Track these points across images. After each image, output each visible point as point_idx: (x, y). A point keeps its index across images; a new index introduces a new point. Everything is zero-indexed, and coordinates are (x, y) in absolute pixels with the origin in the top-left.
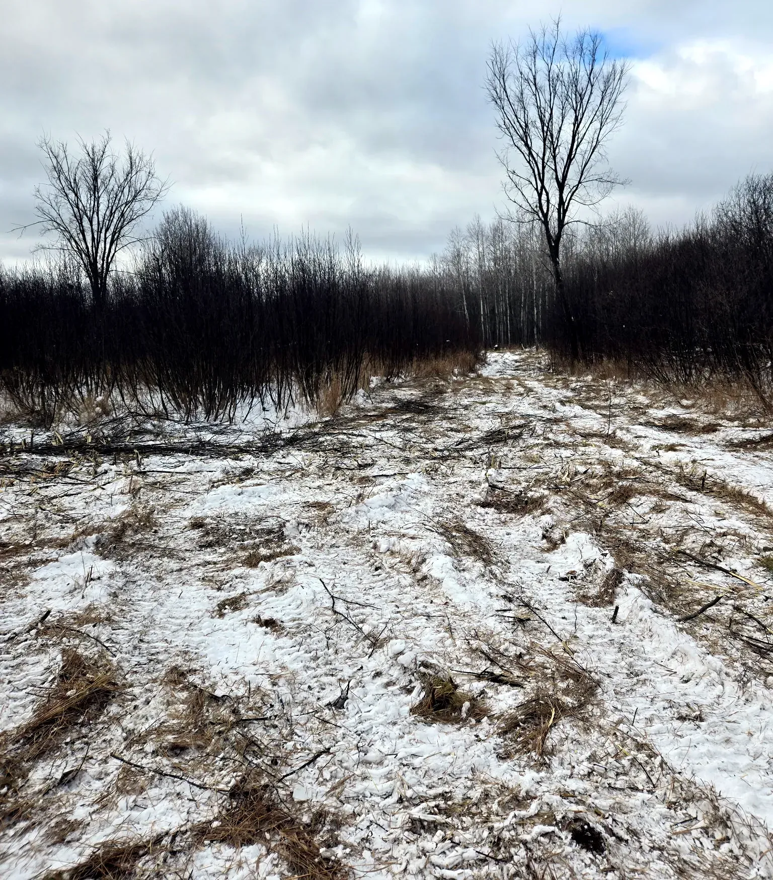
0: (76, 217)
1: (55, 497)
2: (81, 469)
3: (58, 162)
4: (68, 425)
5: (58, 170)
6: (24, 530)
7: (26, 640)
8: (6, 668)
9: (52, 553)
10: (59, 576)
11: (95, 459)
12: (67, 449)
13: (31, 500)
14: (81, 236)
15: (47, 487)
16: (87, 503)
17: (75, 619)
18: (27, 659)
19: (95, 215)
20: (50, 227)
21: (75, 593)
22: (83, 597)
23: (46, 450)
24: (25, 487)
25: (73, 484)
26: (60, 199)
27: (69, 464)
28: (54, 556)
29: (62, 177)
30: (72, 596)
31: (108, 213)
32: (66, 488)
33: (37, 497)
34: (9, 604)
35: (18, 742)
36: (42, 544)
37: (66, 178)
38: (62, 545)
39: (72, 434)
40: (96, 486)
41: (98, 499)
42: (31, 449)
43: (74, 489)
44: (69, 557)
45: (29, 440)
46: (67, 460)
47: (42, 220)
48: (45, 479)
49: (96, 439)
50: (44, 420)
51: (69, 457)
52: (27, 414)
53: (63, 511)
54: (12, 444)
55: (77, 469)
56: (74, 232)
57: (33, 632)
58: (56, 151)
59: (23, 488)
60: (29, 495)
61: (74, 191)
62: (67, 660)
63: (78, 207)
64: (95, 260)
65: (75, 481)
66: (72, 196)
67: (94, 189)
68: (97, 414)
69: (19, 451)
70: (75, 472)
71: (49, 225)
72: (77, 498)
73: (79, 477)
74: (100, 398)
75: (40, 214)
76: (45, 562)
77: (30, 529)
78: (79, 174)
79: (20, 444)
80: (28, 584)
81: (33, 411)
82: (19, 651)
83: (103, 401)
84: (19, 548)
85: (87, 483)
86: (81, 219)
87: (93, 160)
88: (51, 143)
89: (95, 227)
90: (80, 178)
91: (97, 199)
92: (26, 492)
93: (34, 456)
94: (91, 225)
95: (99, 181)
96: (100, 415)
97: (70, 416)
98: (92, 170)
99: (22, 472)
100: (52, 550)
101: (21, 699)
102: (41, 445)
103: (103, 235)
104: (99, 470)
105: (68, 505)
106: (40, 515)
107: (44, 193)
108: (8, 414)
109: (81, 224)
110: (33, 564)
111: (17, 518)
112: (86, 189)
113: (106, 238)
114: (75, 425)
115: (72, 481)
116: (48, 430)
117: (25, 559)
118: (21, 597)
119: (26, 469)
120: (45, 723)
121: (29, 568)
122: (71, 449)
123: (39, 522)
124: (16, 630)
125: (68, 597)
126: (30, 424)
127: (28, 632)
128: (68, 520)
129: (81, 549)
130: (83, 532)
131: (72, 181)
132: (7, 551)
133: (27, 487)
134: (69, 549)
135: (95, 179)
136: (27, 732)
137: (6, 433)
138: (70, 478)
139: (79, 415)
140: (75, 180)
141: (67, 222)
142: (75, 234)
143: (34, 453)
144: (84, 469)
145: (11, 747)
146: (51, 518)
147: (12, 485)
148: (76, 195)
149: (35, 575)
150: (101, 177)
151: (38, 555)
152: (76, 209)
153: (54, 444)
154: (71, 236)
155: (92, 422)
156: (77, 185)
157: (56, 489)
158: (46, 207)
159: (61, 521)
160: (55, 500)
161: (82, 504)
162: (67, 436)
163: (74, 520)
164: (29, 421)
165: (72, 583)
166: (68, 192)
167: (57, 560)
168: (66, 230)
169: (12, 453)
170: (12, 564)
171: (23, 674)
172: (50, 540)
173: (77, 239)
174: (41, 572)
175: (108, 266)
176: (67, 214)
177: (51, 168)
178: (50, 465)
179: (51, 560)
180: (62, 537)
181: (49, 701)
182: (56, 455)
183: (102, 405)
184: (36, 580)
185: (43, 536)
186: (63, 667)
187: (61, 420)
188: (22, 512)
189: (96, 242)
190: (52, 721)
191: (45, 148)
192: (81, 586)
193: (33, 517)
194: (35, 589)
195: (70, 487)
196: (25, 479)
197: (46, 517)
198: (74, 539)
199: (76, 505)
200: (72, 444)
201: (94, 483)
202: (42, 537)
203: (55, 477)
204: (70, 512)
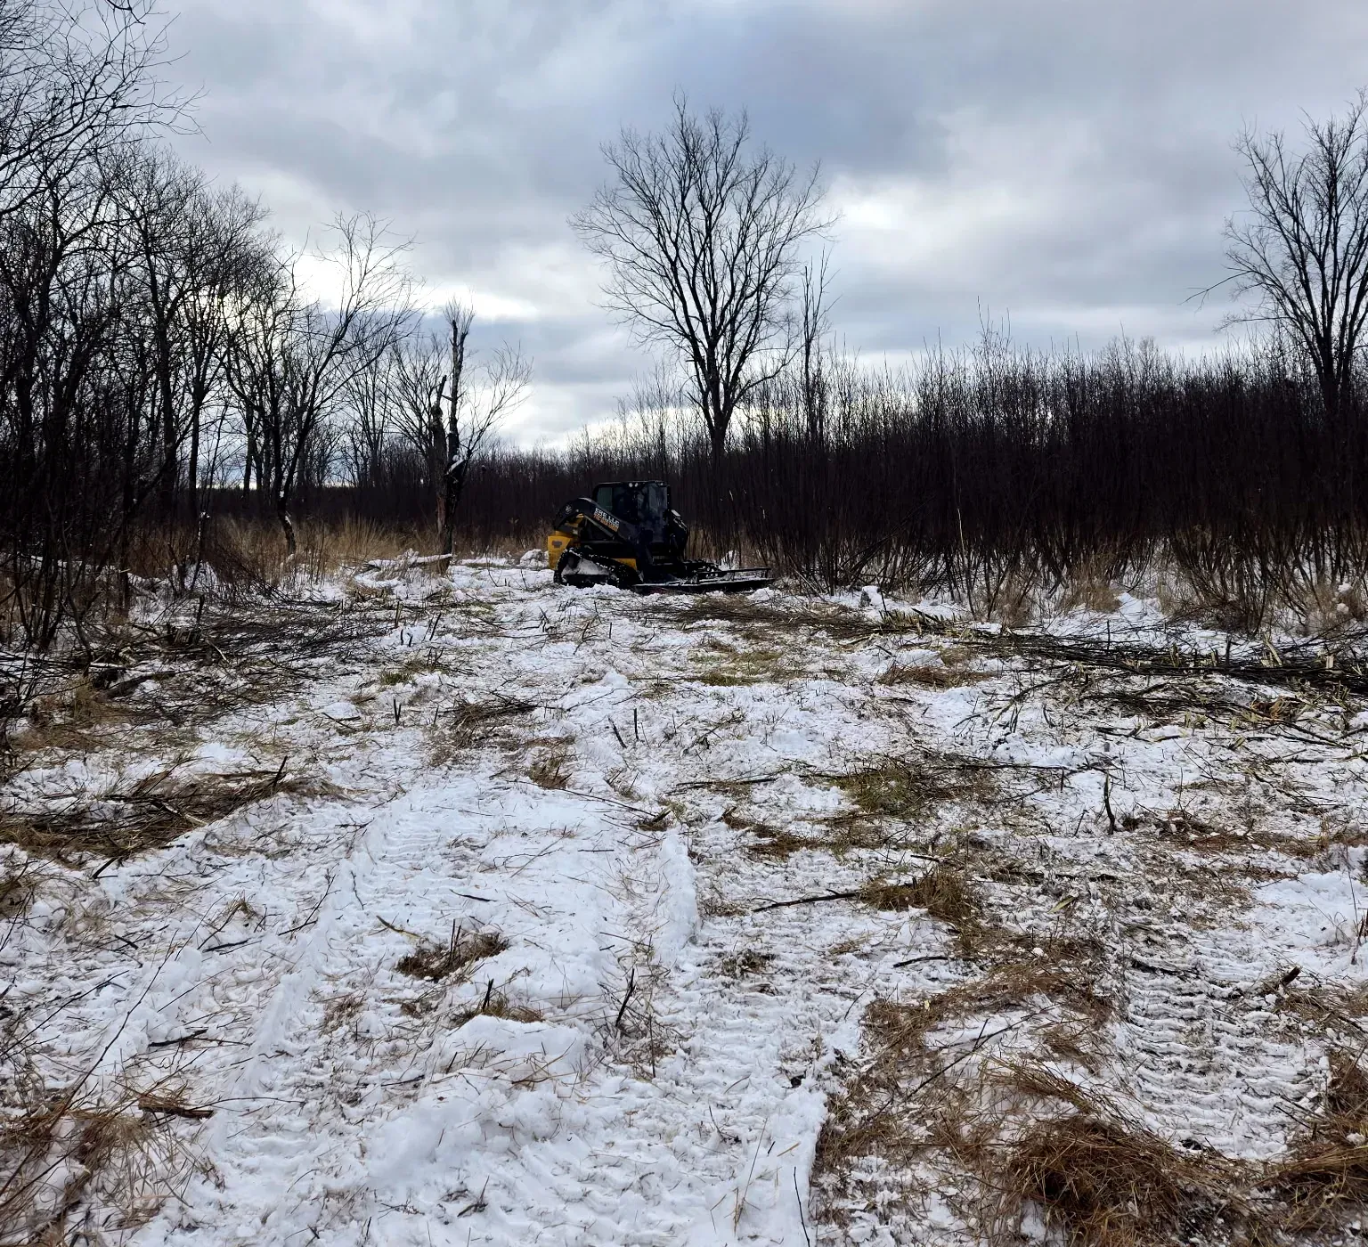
0: (1294, 259)
1: (1277, 760)
2: (1320, 715)
3: (1266, 169)
4: (1287, 631)
5: (1266, 182)
6: (1230, 809)
7: (1259, 1009)
8: (1231, 1047)
9: (1286, 863)
10: (1304, 908)
11: (1343, 699)
12: (1289, 675)
13: (1235, 758)
14: (1302, 292)
15: (1260, 739)
16: (1336, 782)
17: (1342, 998)
18: (1266, 1044)
19: (1330, 251)
20: (1249, 283)
21: (1338, 948)
22: (1354, 961)
23: (1253, 673)
24: (1223, 733)
25: (1305, 741)
26: (1266, 232)
27: (1296, 704)
28: (1289, 869)
29: (1273, 194)
30: (1334, 954)
31: (1355, 241)
32: (1296, 746)
33: (1246, 755)
34: (1221, 933)
35: (1267, 1189)
36: (1266, 841)
37: (1279, 194)
38: (1302, 851)
39: (1295, 648)
40: (1350, 752)
41: (1358, 778)
42: (1228, 667)
43: (1309, 752)
44: (1316, 876)
45: (1223, 652)
46: (1290, 695)
47: (1233, 273)
48: (1255, 725)
49: (1342, 664)
50: (1243, 620)
51: (1293, 690)
52: (1214, 606)
53: (1295, 789)
54: (1197, 657)
55: (1312, 715)
56: (1289, 286)
57: (1271, 998)
58: (1262, 150)
59: (1221, 734)
60: (1231, 747)
61: (1292, 214)
62: (1340, 1072)
63: (1298, 241)
64: (1328, 330)
65: (1310, 738)
66: (1288, 222)
67: (1330, 204)
68: (1340, 615)
69: (1209, 670)
70: (1309, 721)
71: (1248, 280)
72: (1316, 768)
73: (1316, 730)
74: (1345, 587)
75: (1231, 263)
76: (1276, 875)
77: (1240, 809)
78: (1302, 181)
79: (1209, 656)
80: (1249, 908)
81: (1224, 602)
82: (1250, 1024)
83: (1350, 592)
84: (1225, 841)
85: (1332, 744)
86: (1303, 261)
87: (1330, 151)
88: (1256, 140)
89: (1329, 272)
90: (1304, 189)
91: (1334, 221)
92: (1226, 743)
93: (1234, 681)
94: (1322, 268)
95: (1339, 186)
96: (1345, 619)
97: (1290, 616)
98: (1327, 171)
99: (1217, 706)
100: (1283, 857)
101: (1262, 1113)
102: (1242, 663)
103: (1343, 284)
104: (1353, 722)
105: (1301, 779)
106: (1255, 788)
107: (1240, 225)
108: (1185, 603)
109: (1302, 269)
110: (1256, 873)
111: (1217, 785)
112: (1315, 206)
113: (1348, 289)
114: (1298, 632)
115: (1304, 736)
116: (1252, 637)
117: (1238, 860)
118: (1241, 927)
119: (1223, 703)
120: (1313, 1176)
121: (1249, 879)
122: (1298, 676)
123: (1254, 801)
124: (1242, 985)
125: (1325, 952)
126: (1221, 625)
127: (1262, 994)
128: (1303, 807)
129: (1337, 867)
130: (1339, 837)
131: (1289, 196)
132: (1208, 840)
133: (1227, 735)
134: (1314, 862)
135: (1332, 182)
136: (1280, 1178)
137: (1184, 636)
138: (1299, 729)
139: (1305, 614)
140: (1295, 193)
141: (1277, 269)
142: (1291, 291)
143: (1233, 676)
144: (1325, 717)
145: (1255, 1193)
146: (1275, 798)
147: (1203, 726)
148: (1296, 219)
149: (1260, 895)
150: (1344, 178)
151: (1262, 860)
152: (1294, 245)
153: (1265, 663)
154: (1285, 294)
155: (1330, 632)
156: (1298, 202)
157: (1276, 746)
158: (1243, 250)
159: (1293, 807)
160: (1276, 766)
161: (1325, 781)
162: (1285, 651)
163: (1318, 811)
164: (1218, 618)
165: (1331, 928)
166: (1281, 216)
167: (1295, 878)
168: (1276, 284)
169: (1197, 672)
170: (1219, 865)
171: (1258, 1068)
172: (1279, 839)
173: (1294, 297)
174: (1268, 892)
175: (1352, 340)
176: (1278, 254)
177: (1254, 181)
178: (1262, 700)
179: (1285, 876)
180: (1300, 836)
181: (1314, 1137)
182: (1271, 683)
183: (1349, 598)
184: (1263, 904)
185: (1262, 827)
186: (1334, 1083)
187: (1272, 623)
188: (1224, 776)
189: (1329, 299)
190: (1324, 1177)
191: (1245, 150)
192: (1349, 940)
193: (1243, 789)
194: (1263, 919)
195: (1301, 746)
196: (1221, 719)
197: (1266, 793)
198: (1322, 846)
199: (1318, 781)
200: (1299, 667)
201: (1346, 746)
202: (1264, 829)
203: (1272, 723)
204: (1307, 794)
